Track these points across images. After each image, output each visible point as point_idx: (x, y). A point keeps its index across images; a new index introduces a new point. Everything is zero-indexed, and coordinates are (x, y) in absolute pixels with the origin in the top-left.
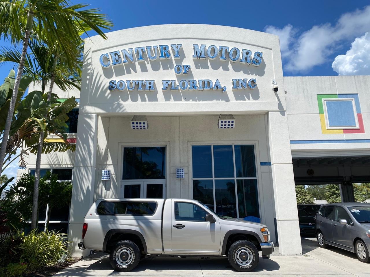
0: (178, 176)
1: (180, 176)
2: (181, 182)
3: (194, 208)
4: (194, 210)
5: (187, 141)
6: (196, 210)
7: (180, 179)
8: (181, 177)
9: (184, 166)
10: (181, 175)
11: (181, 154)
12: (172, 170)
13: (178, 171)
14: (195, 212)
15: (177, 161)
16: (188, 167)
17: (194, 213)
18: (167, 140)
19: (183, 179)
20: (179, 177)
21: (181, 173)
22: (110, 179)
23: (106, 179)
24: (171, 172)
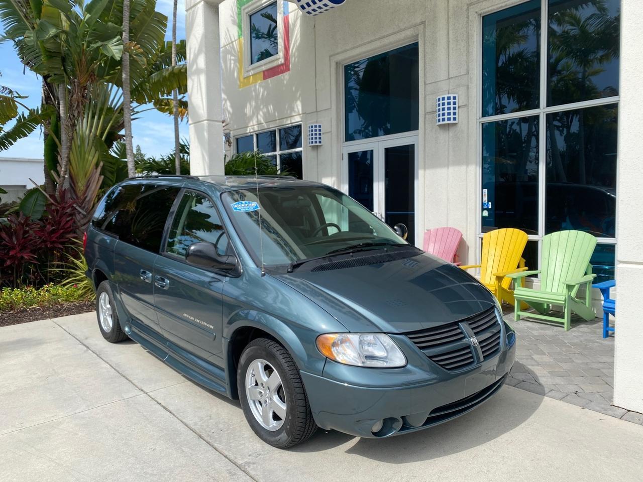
0: (441, 117)
1: (446, 117)
2: (451, 134)
3: (483, 204)
4: (483, 209)
5: (465, 7)
6: (487, 209)
7: (448, 124)
8: (449, 119)
9: (459, 86)
10: (449, 114)
11: (451, 51)
12: (429, 104)
13: (441, 102)
14: (486, 213)
15: (443, 75)
16: (468, 88)
17: (483, 218)
18: (418, 21)
19: (455, 124)
20: (444, 120)
21: (449, 109)
22: (320, 142)
23: (316, 144)
24: (428, 110)
